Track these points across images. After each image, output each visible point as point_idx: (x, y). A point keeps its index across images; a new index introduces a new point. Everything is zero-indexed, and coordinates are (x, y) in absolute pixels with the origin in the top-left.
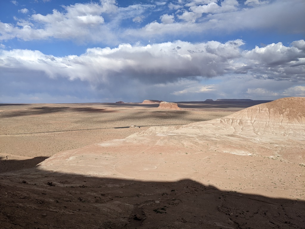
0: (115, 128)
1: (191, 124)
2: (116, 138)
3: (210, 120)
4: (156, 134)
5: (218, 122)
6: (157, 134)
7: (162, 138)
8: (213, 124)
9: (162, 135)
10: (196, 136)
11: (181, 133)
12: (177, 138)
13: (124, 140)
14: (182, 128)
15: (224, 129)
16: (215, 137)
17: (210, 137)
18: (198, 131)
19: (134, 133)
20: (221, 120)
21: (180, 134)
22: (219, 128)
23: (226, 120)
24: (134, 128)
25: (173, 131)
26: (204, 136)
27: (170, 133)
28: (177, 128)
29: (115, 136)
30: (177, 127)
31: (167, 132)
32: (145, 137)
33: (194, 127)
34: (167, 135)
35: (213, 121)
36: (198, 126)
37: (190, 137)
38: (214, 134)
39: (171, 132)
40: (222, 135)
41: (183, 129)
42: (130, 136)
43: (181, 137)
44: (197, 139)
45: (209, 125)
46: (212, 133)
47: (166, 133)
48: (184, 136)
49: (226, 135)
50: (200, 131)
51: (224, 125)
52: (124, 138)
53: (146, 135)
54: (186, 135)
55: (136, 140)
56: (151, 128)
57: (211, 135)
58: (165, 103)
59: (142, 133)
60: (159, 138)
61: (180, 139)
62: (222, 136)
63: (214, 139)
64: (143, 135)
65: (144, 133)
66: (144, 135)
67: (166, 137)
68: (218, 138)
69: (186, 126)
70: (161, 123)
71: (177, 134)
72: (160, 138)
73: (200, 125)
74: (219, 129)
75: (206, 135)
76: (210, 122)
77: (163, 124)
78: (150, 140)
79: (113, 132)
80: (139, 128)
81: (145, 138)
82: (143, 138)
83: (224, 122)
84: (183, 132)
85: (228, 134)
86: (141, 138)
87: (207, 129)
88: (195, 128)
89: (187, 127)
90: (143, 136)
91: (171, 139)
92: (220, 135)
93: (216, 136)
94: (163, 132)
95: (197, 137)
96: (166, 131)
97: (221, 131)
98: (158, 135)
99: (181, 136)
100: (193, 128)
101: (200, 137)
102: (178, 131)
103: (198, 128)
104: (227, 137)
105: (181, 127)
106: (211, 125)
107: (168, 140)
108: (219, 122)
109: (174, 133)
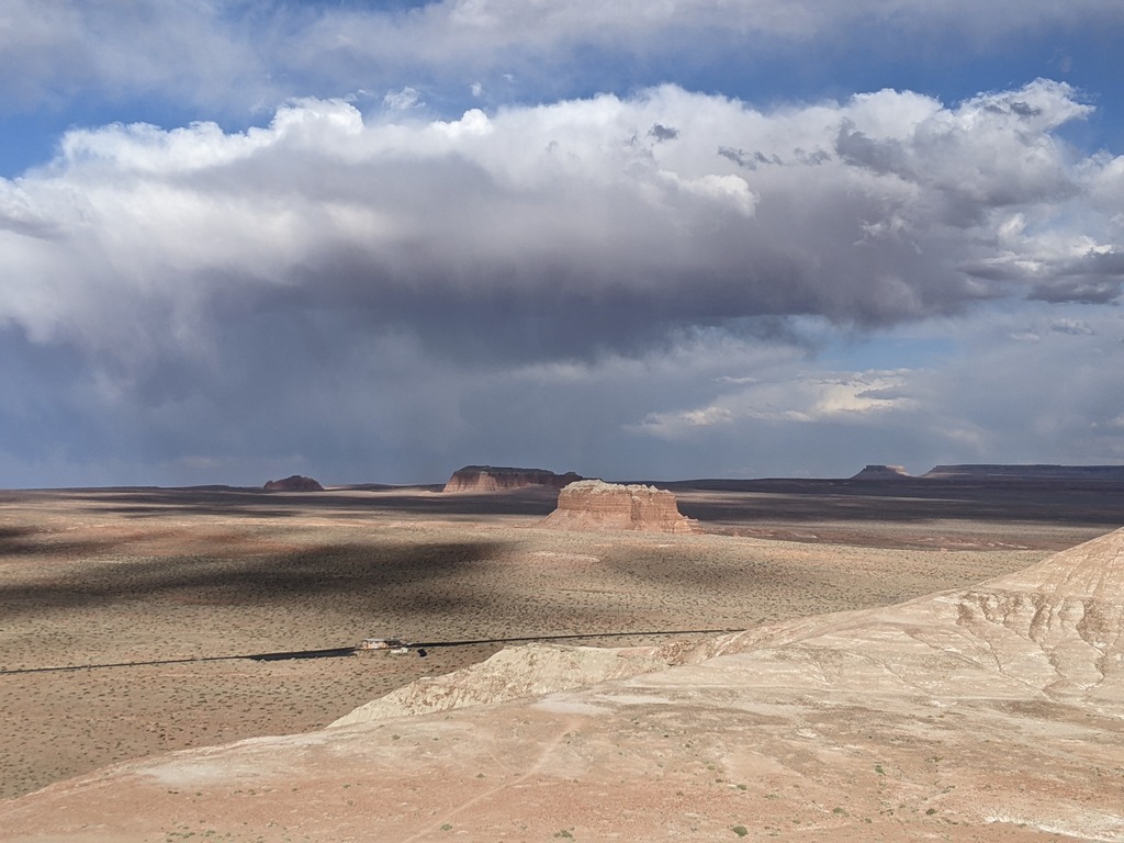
0: (257, 658)
1: (765, 629)
2: (262, 728)
3: (894, 600)
4: (535, 698)
5: (945, 615)
6: (544, 696)
7: (573, 727)
8: (913, 631)
9: (575, 706)
10: (800, 709)
11: (702, 691)
12: (676, 724)
13: (315, 738)
14: (710, 656)
15: (988, 661)
16: (924, 714)
17: (894, 718)
18: (812, 677)
19: (389, 690)
20: (966, 603)
21: (697, 695)
22: (949, 654)
23: (993, 604)
24: (389, 661)
25: (650, 677)
26: (853, 712)
27: (626, 691)
28: (678, 659)
29: (255, 714)
30: (677, 649)
31: (610, 687)
32: (460, 718)
33: (785, 647)
34: (611, 705)
35: (908, 611)
36: (810, 641)
37: (760, 720)
38: (918, 700)
39: (633, 683)
40: (972, 705)
41: (712, 663)
42: (356, 712)
43: (704, 715)
44: (808, 734)
45: (885, 635)
46: (908, 690)
47: (597, 688)
48: (718, 710)
49: (997, 705)
50: (829, 678)
51: (982, 636)
52: (319, 727)
53: (466, 703)
54: (737, 705)
55: (396, 738)
56: (506, 655)
57: (900, 702)
58: (596, 490)
59: (442, 692)
60: (553, 725)
61: (695, 730)
62: (970, 714)
63: (918, 730)
64: (447, 701)
65: (452, 689)
66: (450, 708)
67: (602, 718)
68: (949, 727)
69: (736, 645)
70: (570, 624)
71: (674, 695)
72: (559, 727)
73: (830, 640)
74: (953, 663)
75: (869, 704)
76: (892, 619)
77: (582, 631)
78: (490, 737)
79: (242, 688)
80: (423, 654)
81: (462, 726)
82: (444, 726)
83: (980, 616)
84: (716, 681)
85: (1012, 697)
86: (432, 727)
87: (874, 663)
88: (794, 655)
89: (739, 648)
90: (447, 714)
91: (637, 729)
92: (959, 702)
93: (934, 713)
94: (584, 686)
95: (811, 720)
96: (599, 675)
97: (962, 676)
98: (548, 705)
99: (700, 709)
100: (783, 658)
101: (826, 716)
102: (681, 679)
103: (816, 654)
104: (1005, 717)
105: (701, 653)
106: (901, 635)
107: (617, 740)
108: (950, 616)
109: (656, 693)
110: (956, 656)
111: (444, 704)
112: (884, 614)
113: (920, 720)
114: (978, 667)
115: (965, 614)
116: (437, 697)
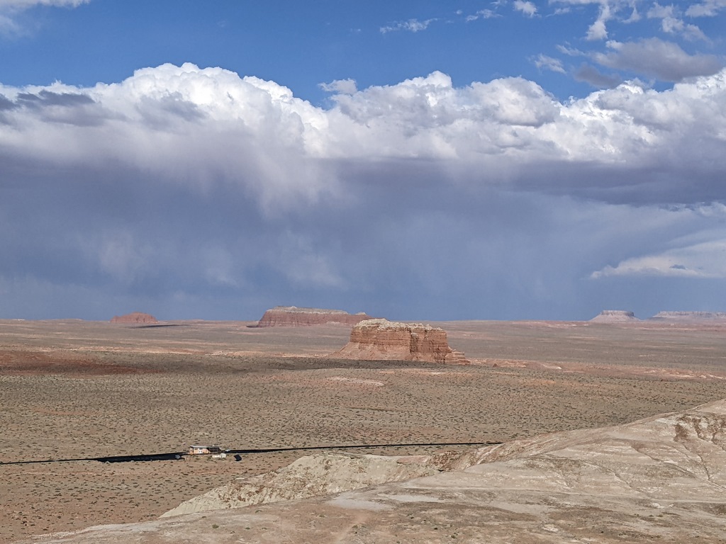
0: (103, 460)
1: (518, 442)
2: (105, 518)
3: (624, 420)
4: (330, 496)
5: (664, 433)
6: (337, 495)
7: (360, 520)
8: (638, 446)
9: (362, 503)
10: (545, 508)
11: (466, 492)
12: (444, 519)
13: (150, 526)
14: (472, 463)
15: (699, 472)
16: (647, 514)
17: (622, 517)
18: (556, 482)
19: (210, 488)
20: (682, 424)
21: (461, 496)
22: (668, 465)
23: (704, 425)
24: (210, 464)
25: (424, 480)
26: (588, 511)
27: (404, 491)
28: (446, 465)
29: (100, 507)
30: (446, 458)
31: (391, 488)
32: (268, 512)
33: (534, 458)
34: (392, 502)
35: (634, 430)
36: (555, 453)
37: (512, 517)
38: (641, 502)
39: (410, 485)
40: (685, 507)
41: (474, 469)
42: (183, 505)
43: (467, 512)
44: (551, 528)
45: (615, 449)
46: (634, 494)
47: (380, 489)
48: (479, 508)
49: (706, 507)
50: (569, 483)
51: (695, 451)
52: (152, 517)
53: (273, 499)
54: (493, 504)
55: (215, 527)
56: (305, 460)
57: (627, 504)
58: (381, 327)
59: (253, 490)
60: (343, 518)
61: (460, 524)
62: (685, 515)
63: (641, 527)
64: (258, 498)
65: (262, 487)
66: (260, 504)
67: (384, 513)
68: (667, 525)
69: (494, 455)
70: (358, 436)
71: (443, 495)
72: (348, 520)
73: (569, 452)
74: (670, 472)
75: (601, 505)
76: (621, 436)
77: (368, 442)
78: (293, 527)
79: (90, 484)
80: (238, 459)
81: (269, 518)
82: (255, 518)
83: (693, 435)
84: (477, 485)
85: (718, 501)
86: (246, 520)
87: (606, 471)
88: (541, 464)
89: (496, 458)
90: (257, 508)
91: (413, 523)
92: (676, 504)
93: (655, 513)
94: (370, 487)
95: (554, 518)
96: (381, 478)
97: (678, 483)
98: (339, 502)
99: (464, 507)
100: (532, 466)
101: (567, 514)
102: (449, 483)
103: (559, 464)
104: (712, 517)
105: (465, 462)
106: (629, 449)
107: (395, 532)
108: (669, 434)
109: (429, 494)
110: (674, 467)
111: (255, 500)
112: (615, 432)
113: (643, 518)
114: (691, 476)
115: (681, 432)
116: (250, 494)
